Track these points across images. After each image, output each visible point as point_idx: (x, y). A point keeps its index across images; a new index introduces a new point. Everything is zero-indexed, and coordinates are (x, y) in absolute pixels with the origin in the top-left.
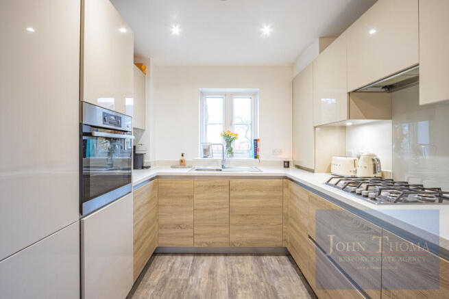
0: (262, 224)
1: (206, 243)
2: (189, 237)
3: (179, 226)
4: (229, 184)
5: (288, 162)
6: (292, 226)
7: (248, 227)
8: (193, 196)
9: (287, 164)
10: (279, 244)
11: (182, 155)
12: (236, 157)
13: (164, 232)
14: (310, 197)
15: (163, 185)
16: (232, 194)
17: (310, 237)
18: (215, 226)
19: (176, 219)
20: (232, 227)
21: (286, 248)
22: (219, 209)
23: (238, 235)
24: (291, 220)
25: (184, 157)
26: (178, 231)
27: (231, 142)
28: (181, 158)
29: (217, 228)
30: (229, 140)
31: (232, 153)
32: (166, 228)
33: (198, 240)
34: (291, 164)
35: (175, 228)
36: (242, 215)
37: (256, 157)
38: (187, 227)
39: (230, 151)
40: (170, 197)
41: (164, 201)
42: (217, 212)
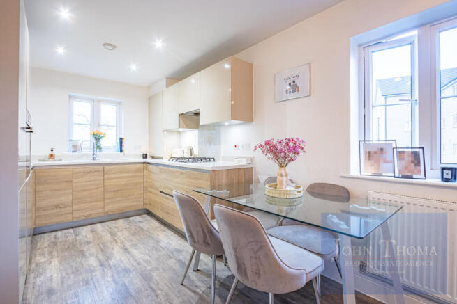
0: (129, 196)
1: (84, 216)
2: (68, 214)
3: (57, 206)
4: (103, 170)
5: (146, 155)
6: (150, 192)
7: (118, 199)
8: (71, 181)
9: (145, 156)
10: (141, 207)
11: (52, 150)
12: (104, 152)
13: (42, 213)
14: (161, 169)
15: (41, 174)
16: (106, 177)
17: (161, 192)
18: (92, 202)
19: (55, 201)
20: (106, 201)
21: (146, 209)
22: (95, 189)
23: (111, 206)
24: (149, 189)
25: (53, 152)
26: (56, 211)
27: (99, 139)
28: (51, 152)
29: (94, 203)
30: (97, 137)
31: (100, 149)
32: (43, 210)
33: (76, 215)
34: (148, 156)
35: (53, 209)
36: (114, 191)
37: (121, 151)
38: (66, 206)
39: (99, 147)
40: (48, 184)
41: (40, 188)
42: (95, 191)
